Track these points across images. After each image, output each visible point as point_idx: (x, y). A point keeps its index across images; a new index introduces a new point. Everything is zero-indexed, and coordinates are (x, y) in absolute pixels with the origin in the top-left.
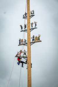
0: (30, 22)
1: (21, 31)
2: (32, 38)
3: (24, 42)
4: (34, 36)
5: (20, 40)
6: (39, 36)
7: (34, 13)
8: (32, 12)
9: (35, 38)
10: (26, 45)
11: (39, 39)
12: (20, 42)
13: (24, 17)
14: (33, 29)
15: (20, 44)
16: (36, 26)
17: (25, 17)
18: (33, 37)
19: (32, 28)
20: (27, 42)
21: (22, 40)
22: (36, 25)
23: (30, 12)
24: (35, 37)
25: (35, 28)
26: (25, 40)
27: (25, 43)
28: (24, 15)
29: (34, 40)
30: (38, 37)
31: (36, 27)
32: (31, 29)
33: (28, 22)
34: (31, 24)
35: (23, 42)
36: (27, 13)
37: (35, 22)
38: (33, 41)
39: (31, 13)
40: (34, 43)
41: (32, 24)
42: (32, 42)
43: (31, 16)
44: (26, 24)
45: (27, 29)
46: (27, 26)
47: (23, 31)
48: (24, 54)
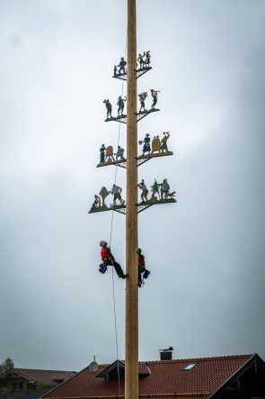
0: (135, 91)
2: (141, 143)
3: (115, 157)
4: (148, 135)
5: (102, 150)
6: (166, 138)
7: (149, 62)
8: (145, 59)
9: (151, 143)
10: (122, 164)
11: (165, 146)
12: (102, 155)
13: (118, 73)
14: (147, 113)
15: (102, 163)
16: (154, 104)
17: (122, 72)
18: (147, 140)
19: (142, 110)
20: (125, 156)
21: (110, 148)
22: (155, 101)
23: (138, 56)
24: (152, 139)
25: (153, 110)
27: (119, 158)
28: (118, 68)
29: (149, 149)
30: (161, 139)
31: (156, 107)
32: (141, 113)
33: (129, 91)
34: (138, 98)
35: (112, 155)
36: (126, 60)
37: (152, 91)
38: (147, 153)
39: (142, 62)
40: (149, 157)
41: (143, 96)
42: (142, 157)
43: (140, 70)
44: (123, 98)
45: (125, 112)
46: (125, 103)
47: (112, 119)
48: (115, 199)
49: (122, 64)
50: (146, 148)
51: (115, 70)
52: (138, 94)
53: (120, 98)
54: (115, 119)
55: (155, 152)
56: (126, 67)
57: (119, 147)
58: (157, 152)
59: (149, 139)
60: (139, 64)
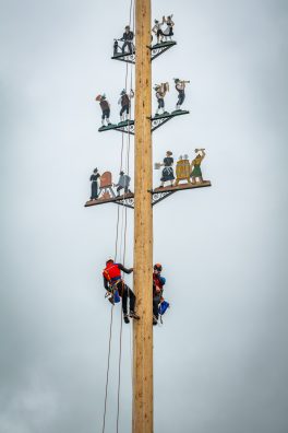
0: (148, 82)
1: (103, 129)
2: (158, 166)
4: (169, 153)
5: (94, 178)
6: (199, 158)
7: (171, 34)
10: (127, 202)
11: (198, 172)
14: (168, 117)
15: (94, 200)
16: (180, 103)
18: (168, 161)
22: (182, 97)
25: (179, 113)
26: (124, 178)
29: (171, 177)
33: (139, 82)
37: (177, 80)
39: (159, 33)
40: (172, 191)
41: (162, 90)
42: (161, 190)
43: (157, 46)
46: (133, 101)
49: (128, 36)
50: (167, 176)
51: (116, 46)
52: (153, 86)
53: (123, 92)
54: (115, 128)
55: (181, 182)
56: (134, 41)
57: (122, 173)
58: (185, 182)
59: (172, 160)
60: (155, 37)
